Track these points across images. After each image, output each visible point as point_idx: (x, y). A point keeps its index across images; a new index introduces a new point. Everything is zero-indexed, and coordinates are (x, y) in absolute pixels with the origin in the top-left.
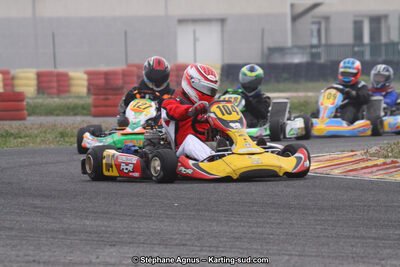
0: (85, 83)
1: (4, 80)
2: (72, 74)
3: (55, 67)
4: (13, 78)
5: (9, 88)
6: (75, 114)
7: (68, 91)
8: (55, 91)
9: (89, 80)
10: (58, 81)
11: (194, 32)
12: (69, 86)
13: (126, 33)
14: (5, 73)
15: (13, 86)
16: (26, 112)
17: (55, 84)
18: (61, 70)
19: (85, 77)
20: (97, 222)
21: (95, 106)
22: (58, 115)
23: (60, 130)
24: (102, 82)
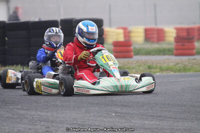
0: (174, 35)
1: (125, 33)
3: (156, 24)
4: (130, 32)
5: (127, 38)
6: (164, 54)
7: (164, 40)
8: (155, 40)
9: (177, 33)
10: (158, 34)
12: (164, 37)
14: (125, 29)
15: (129, 37)
16: (132, 53)
17: (155, 36)
18: (159, 27)
19: (174, 31)
20: (152, 123)
21: (176, 49)
22: (153, 55)
23: (149, 64)
24: (184, 34)
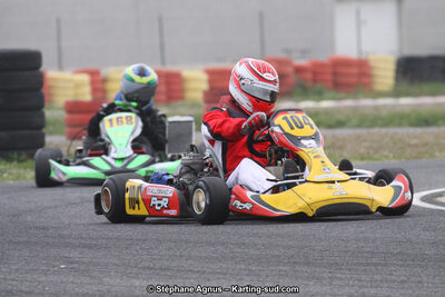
0: (204, 86)
1: (93, 83)
2: (187, 73)
3: (163, 63)
5: (99, 95)
7: (182, 98)
8: (163, 97)
9: (211, 81)
10: (168, 83)
11: (358, 13)
12: (182, 91)
13: (261, 15)
14: (94, 74)
15: (104, 91)
19: (205, 77)
